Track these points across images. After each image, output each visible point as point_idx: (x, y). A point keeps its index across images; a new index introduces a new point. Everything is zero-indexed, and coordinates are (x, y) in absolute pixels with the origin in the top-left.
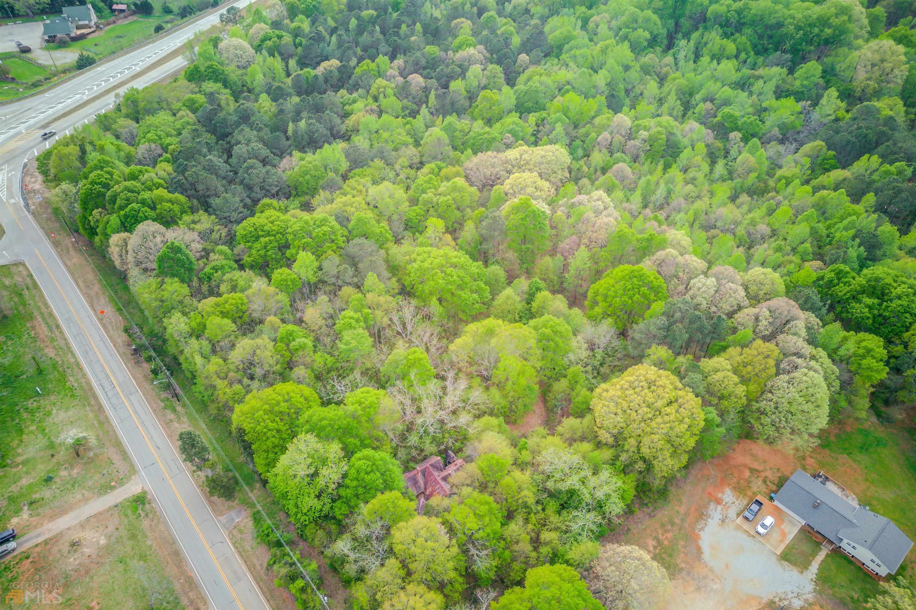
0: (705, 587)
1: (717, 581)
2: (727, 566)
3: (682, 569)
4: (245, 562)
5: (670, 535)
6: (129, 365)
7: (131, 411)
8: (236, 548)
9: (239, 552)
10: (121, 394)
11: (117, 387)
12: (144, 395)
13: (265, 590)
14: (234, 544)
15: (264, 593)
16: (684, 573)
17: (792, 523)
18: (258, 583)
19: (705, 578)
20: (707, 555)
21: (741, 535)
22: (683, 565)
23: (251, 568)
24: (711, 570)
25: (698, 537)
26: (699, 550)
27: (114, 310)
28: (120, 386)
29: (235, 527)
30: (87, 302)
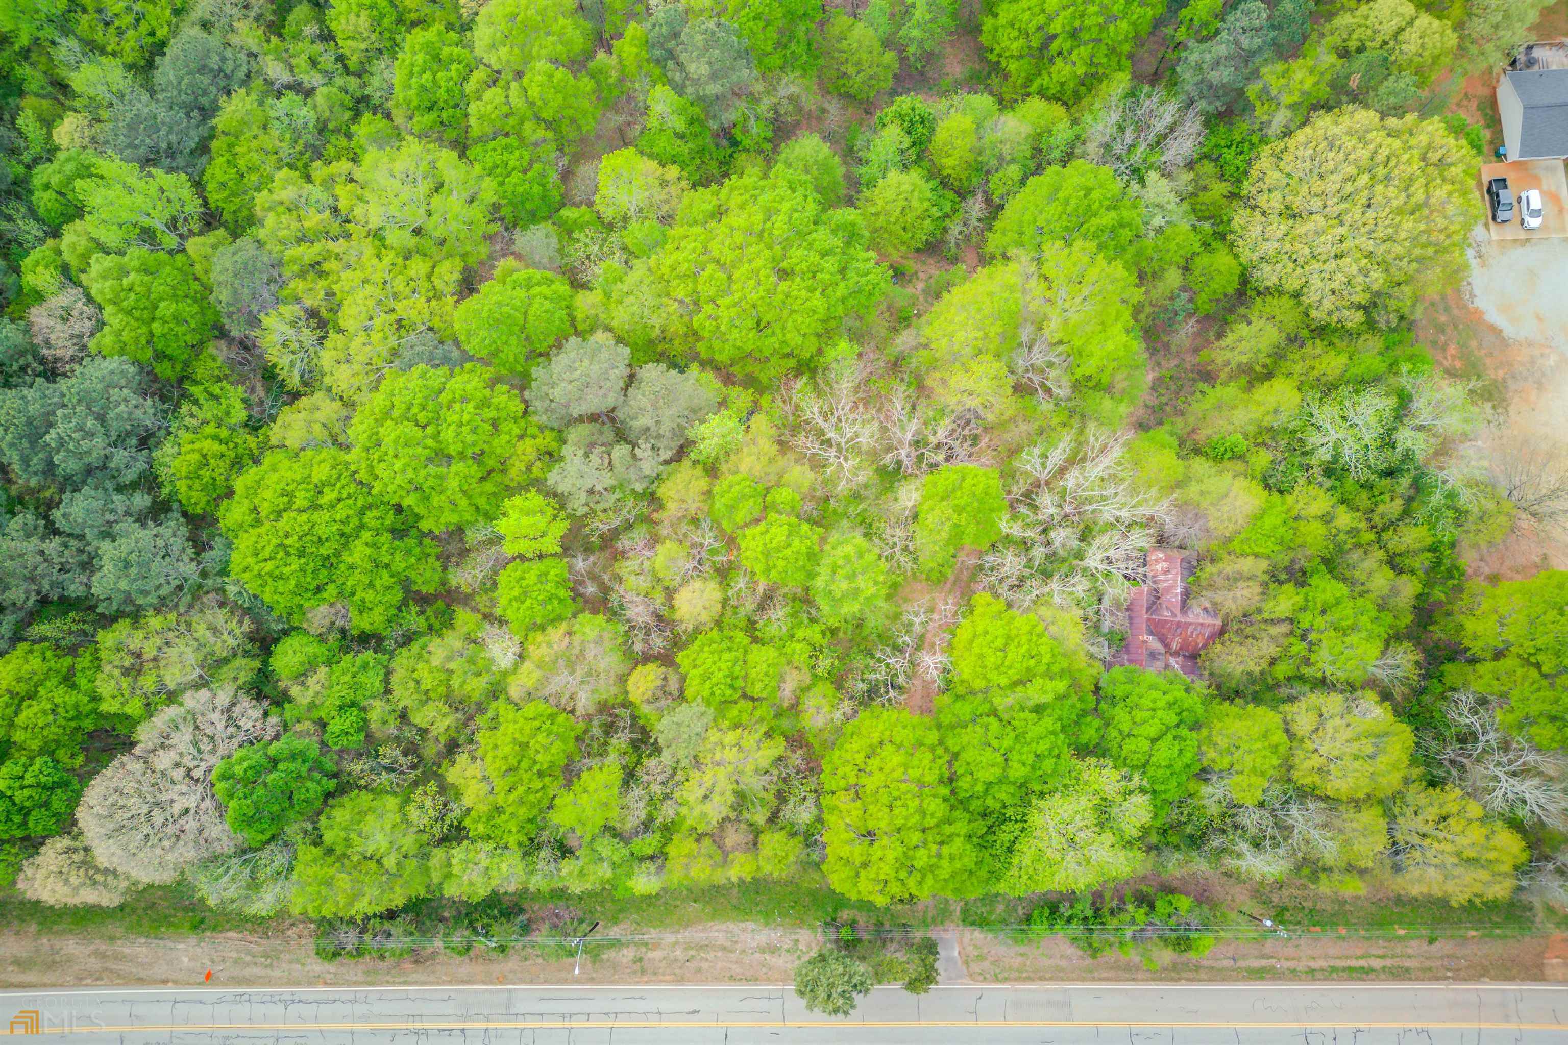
0: (1543, 375)
1: (1547, 351)
2: (1539, 319)
3: (1504, 380)
4: (1042, 979)
5: (1452, 349)
6: (414, 977)
7: (559, 1024)
8: (1006, 980)
9: (1016, 980)
10: (491, 1025)
11: (467, 1025)
12: (531, 982)
13: (1112, 974)
14: (997, 980)
15: (1117, 980)
16: (1510, 382)
17: (1551, 170)
18: (1093, 979)
19: (1533, 362)
20: (1509, 330)
21: (1517, 253)
22: (1501, 373)
23: (1059, 975)
24: (1530, 344)
25: (1478, 312)
26: (1496, 331)
27: (193, 940)
28: (465, 1018)
29: (966, 963)
30: (113, 985)
